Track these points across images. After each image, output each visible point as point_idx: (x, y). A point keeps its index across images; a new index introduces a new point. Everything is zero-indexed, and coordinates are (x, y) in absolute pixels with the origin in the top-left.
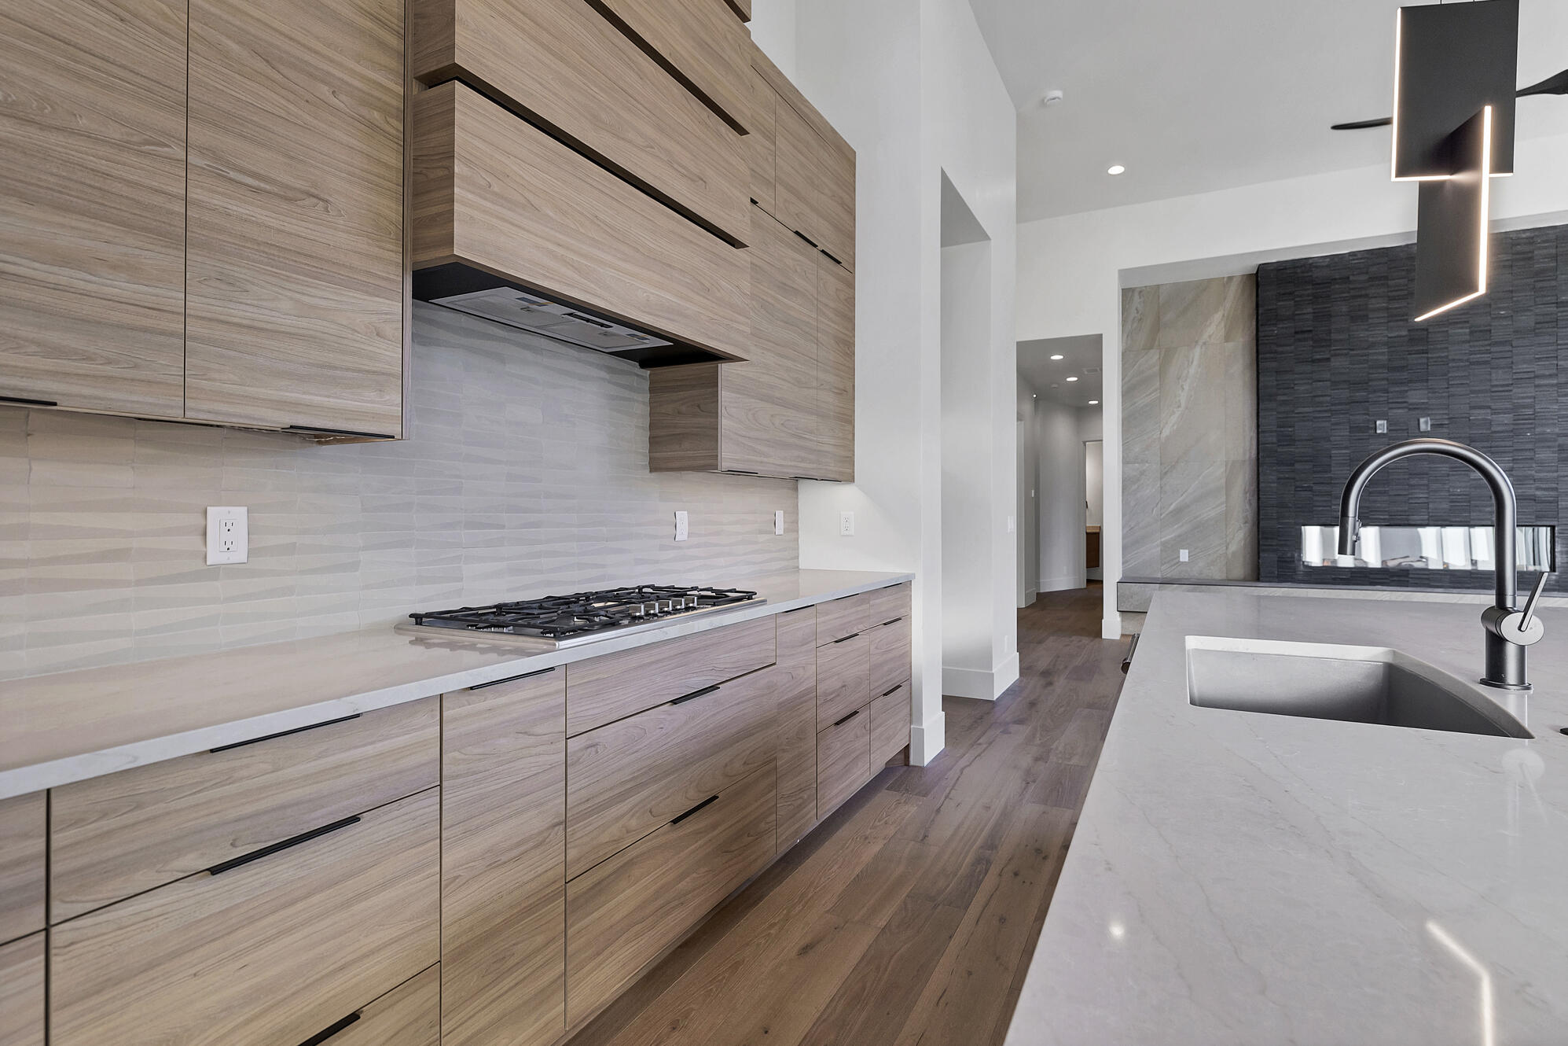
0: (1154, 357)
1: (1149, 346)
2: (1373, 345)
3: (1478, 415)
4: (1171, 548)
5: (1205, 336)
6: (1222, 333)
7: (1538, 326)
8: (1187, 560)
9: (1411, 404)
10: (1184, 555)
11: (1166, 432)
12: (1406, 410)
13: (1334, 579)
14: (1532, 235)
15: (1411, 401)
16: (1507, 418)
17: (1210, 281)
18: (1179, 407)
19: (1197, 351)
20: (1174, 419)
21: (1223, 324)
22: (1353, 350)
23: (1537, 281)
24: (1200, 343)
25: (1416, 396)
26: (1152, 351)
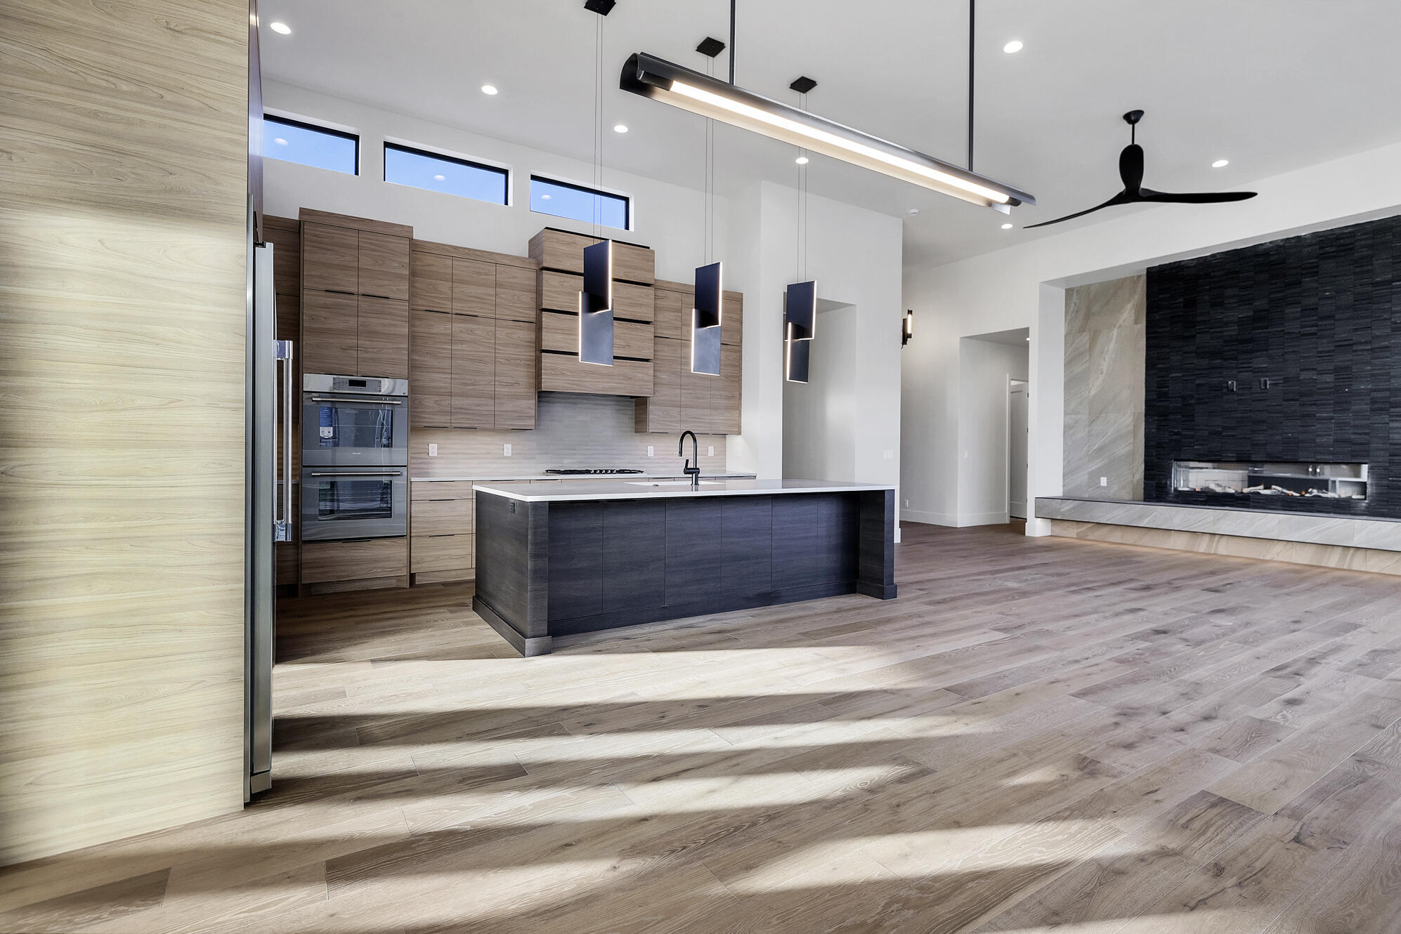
0: (1085, 338)
1: (1082, 330)
2: (1226, 324)
3: (1305, 375)
4: (1094, 476)
5: (1121, 322)
6: (1133, 318)
7: (1356, 303)
8: (1105, 485)
9: (1255, 369)
10: (1104, 481)
11: (1093, 392)
12: (1251, 373)
13: (1194, 501)
14: (1353, 230)
15: (1255, 366)
16: (1329, 378)
17: (1125, 279)
18: (1102, 373)
19: (1115, 331)
20: (1098, 382)
21: (1133, 311)
22: (1211, 328)
23: (1357, 267)
24: (1117, 326)
25: (1260, 362)
26: (1085, 333)
